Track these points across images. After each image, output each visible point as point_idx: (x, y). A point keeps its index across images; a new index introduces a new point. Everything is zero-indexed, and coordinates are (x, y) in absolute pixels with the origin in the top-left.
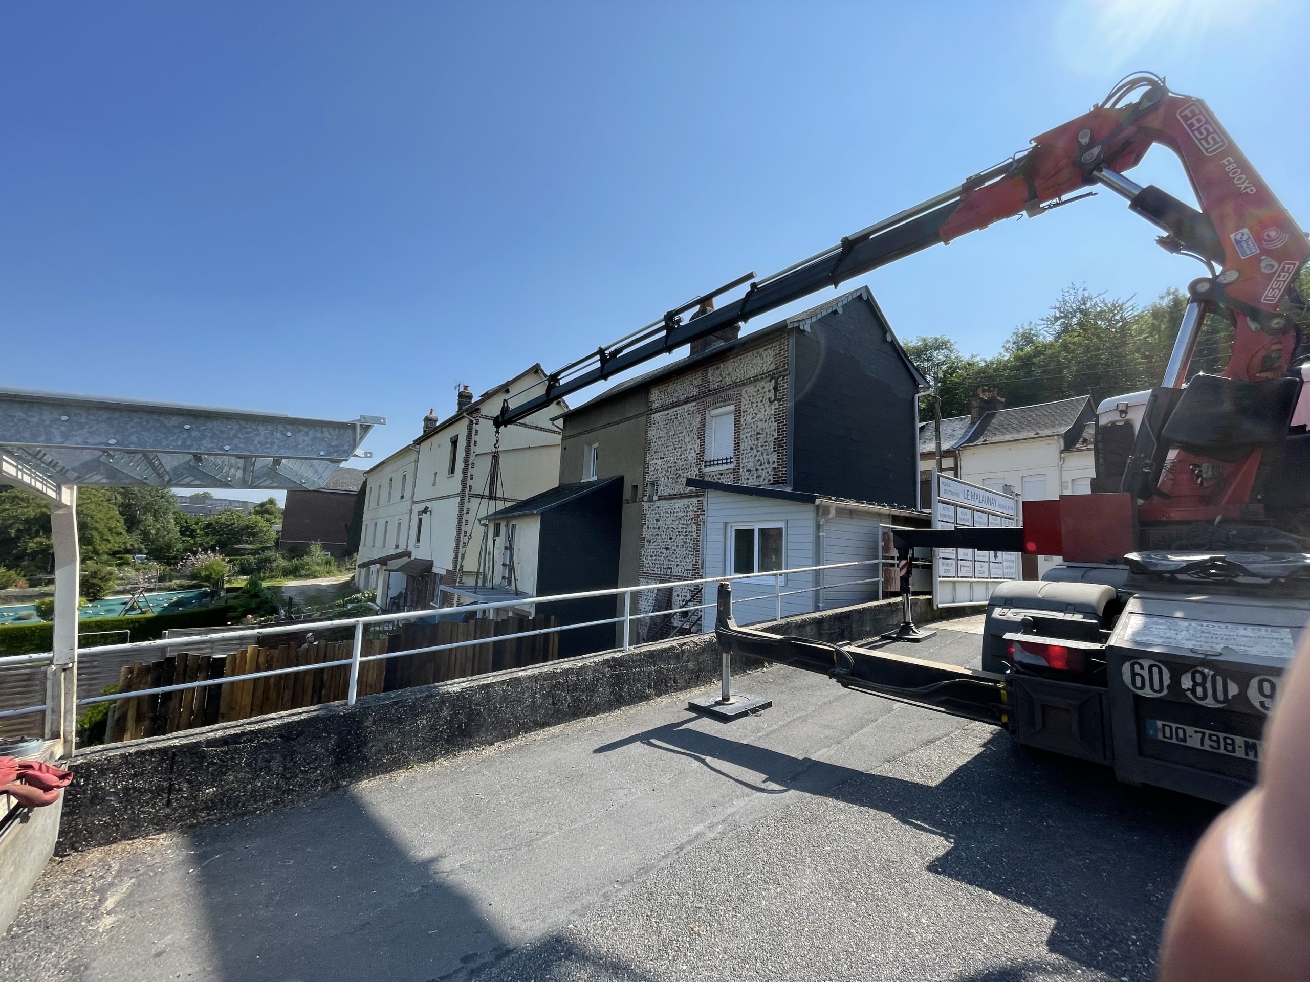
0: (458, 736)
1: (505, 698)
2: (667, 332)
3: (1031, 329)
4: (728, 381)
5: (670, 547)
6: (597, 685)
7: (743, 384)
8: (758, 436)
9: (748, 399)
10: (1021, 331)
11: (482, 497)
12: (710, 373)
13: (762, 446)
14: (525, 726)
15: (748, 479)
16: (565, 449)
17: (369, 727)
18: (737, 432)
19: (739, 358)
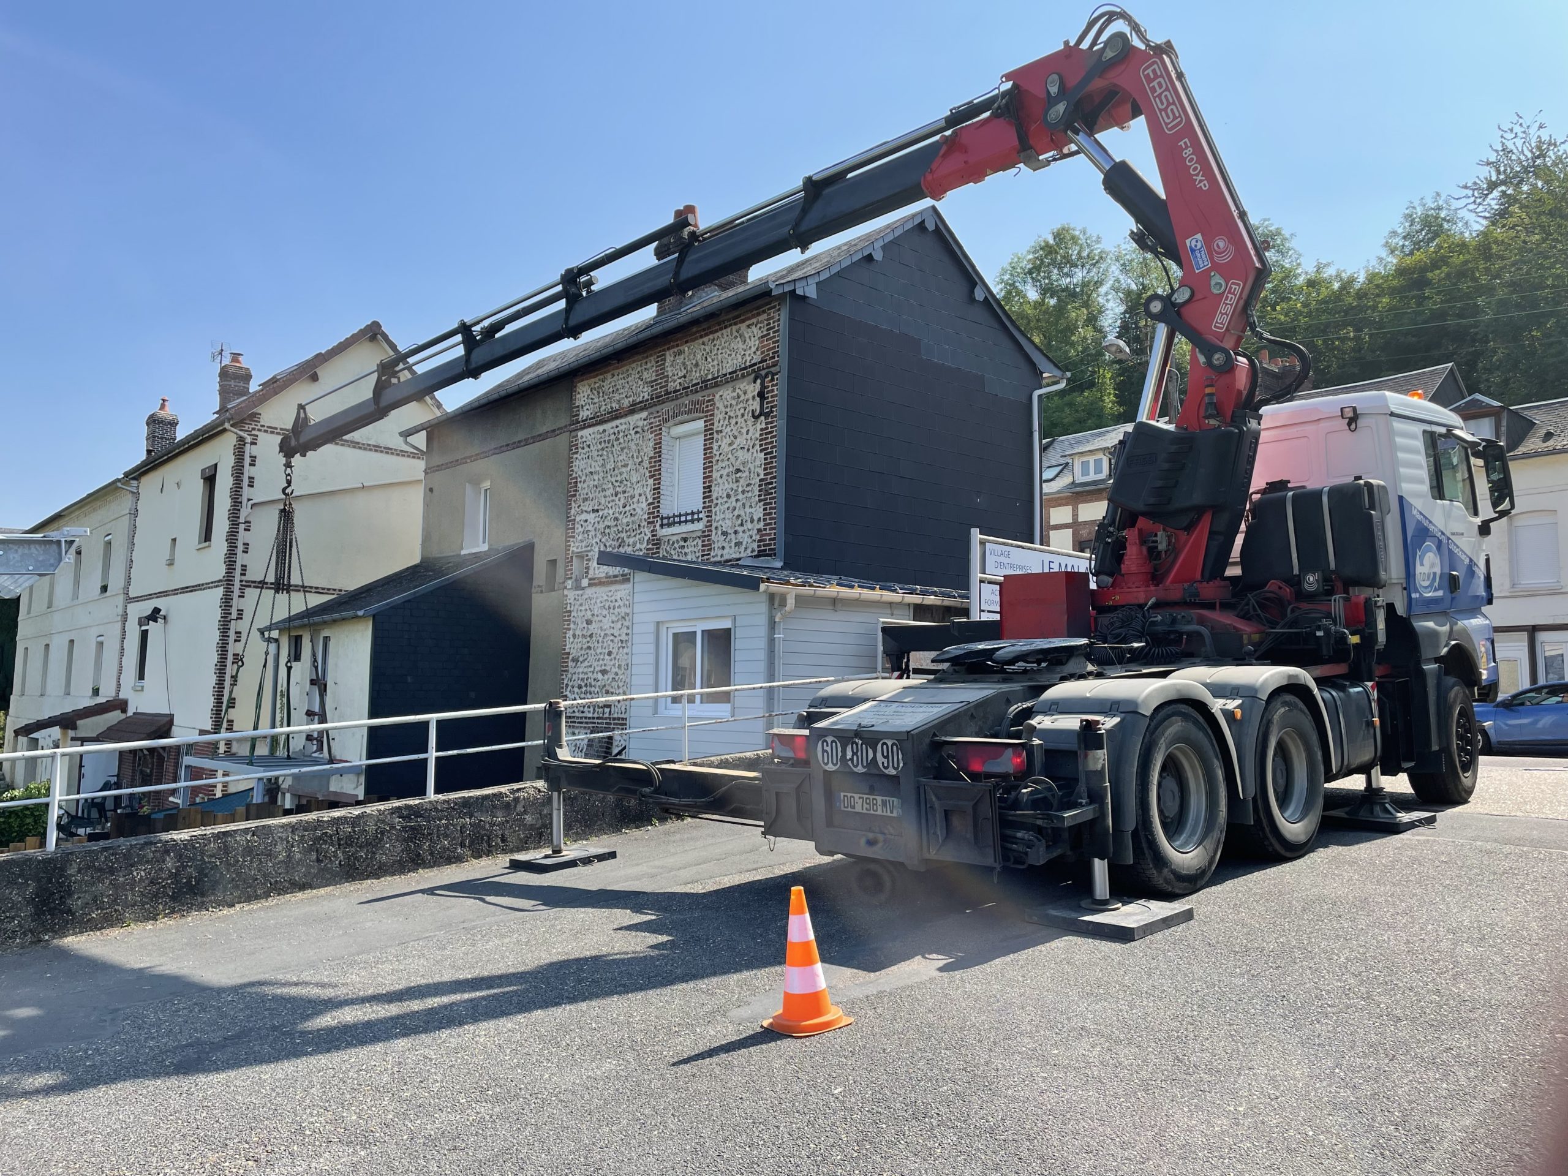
0: (186, 893)
1: (249, 850)
2: (568, 303)
3: (1440, 208)
4: (695, 376)
5: (608, 668)
6: (381, 840)
7: (717, 385)
8: (738, 475)
9: (724, 410)
10: (1419, 210)
11: (262, 585)
12: (669, 358)
13: (743, 492)
14: (278, 886)
15: (723, 548)
16: (431, 490)
17: (73, 876)
18: (708, 467)
19: (711, 337)
